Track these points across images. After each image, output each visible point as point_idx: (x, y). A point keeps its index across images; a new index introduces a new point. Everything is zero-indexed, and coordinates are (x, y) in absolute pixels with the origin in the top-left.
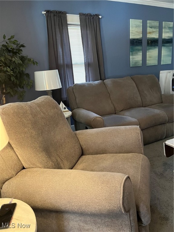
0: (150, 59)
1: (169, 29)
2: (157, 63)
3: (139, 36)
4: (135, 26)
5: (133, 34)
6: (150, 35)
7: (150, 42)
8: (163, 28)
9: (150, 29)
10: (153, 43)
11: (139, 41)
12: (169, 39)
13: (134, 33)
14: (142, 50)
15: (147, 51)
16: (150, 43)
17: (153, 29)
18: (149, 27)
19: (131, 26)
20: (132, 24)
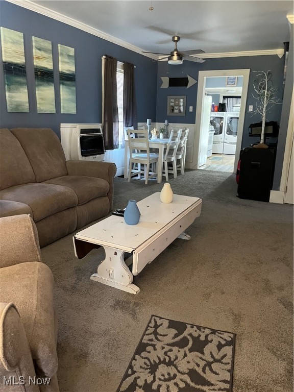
0: (42, 102)
1: (69, 59)
2: (55, 109)
3: (21, 60)
4: (10, 40)
5: (8, 54)
6: (39, 62)
7: (39, 73)
8: (60, 54)
9: (38, 51)
10: (45, 76)
11: (21, 69)
12: (69, 74)
13: (10, 53)
14: (27, 84)
15: (37, 89)
16: (40, 75)
17: (42, 52)
18: (36, 48)
19: (4, 40)
20: (5, 36)
